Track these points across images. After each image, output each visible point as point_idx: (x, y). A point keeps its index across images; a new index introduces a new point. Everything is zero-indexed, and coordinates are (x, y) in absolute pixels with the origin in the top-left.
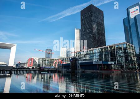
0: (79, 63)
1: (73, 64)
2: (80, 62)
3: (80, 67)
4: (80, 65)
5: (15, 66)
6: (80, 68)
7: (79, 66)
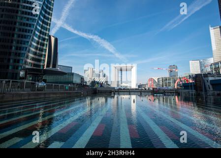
0: (209, 81)
1: (198, 83)
2: (210, 78)
3: (211, 86)
4: (211, 84)
5: (137, 87)
6: (211, 89)
7: (209, 86)
